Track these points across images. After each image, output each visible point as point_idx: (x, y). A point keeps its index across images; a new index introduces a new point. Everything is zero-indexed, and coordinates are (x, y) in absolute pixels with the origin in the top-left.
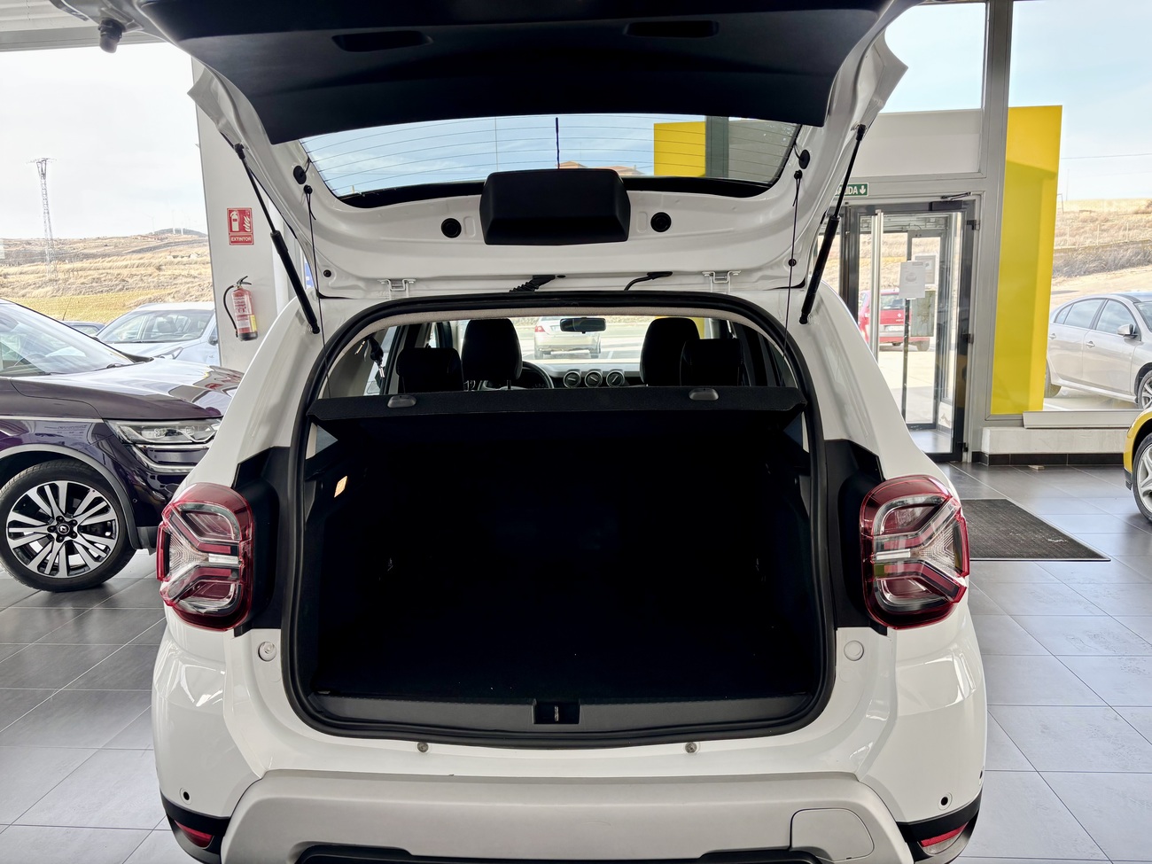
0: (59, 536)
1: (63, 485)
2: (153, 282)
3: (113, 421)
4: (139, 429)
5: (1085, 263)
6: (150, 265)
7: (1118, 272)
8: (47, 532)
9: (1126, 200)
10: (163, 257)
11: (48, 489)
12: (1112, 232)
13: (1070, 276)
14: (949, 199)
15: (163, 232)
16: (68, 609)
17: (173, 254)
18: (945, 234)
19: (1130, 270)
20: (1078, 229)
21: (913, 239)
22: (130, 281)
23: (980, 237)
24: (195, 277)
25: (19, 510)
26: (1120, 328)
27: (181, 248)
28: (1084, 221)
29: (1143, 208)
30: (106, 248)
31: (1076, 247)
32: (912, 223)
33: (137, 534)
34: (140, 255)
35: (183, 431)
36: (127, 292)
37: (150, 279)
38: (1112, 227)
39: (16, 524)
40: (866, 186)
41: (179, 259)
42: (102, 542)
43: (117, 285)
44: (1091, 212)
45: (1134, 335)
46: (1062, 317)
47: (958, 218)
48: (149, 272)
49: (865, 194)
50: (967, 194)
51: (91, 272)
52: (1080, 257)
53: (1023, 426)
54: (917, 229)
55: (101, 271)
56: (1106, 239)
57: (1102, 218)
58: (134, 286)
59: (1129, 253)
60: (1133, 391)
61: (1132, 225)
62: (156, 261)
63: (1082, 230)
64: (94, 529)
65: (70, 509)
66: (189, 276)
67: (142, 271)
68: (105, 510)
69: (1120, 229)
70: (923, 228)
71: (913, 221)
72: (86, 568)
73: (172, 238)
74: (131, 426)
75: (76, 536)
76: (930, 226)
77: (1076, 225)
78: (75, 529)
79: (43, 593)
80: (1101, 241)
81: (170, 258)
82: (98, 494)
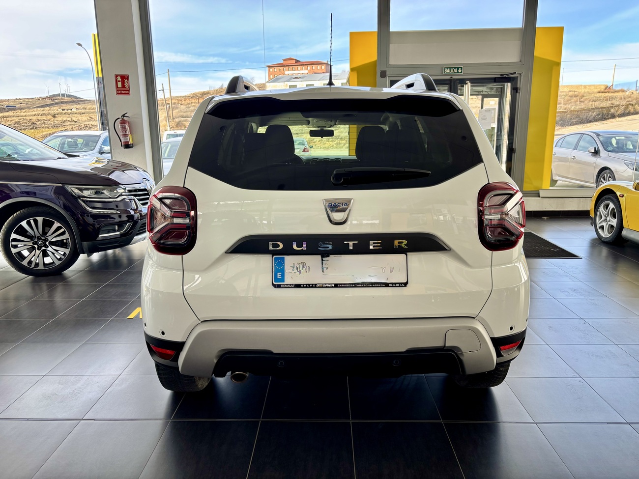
0: (38, 247)
1: (40, 220)
2: (51, 124)
3: (67, 185)
4: (81, 190)
5: (571, 119)
6: (48, 114)
7: (588, 125)
8: (32, 244)
9: (593, 85)
10: (55, 109)
11: (32, 221)
12: (586, 102)
13: (563, 126)
14: (505, 76)
15: (55, 96)
16: (44, 286)
17: (62, 108)
18: (501, 96)
19: (594, 123)
20: (568, 100)
21: (485, 99)
22: (38, 123)
23: (520, 96)
24: (76, 122)
25: (16, 233)
26: (589, 149)
27: (66, 105)
28: (571, 96)
29: (603, 90)
30: (21, 105)
31: (566, 110)
32: (484, 90)
33: (81, 246)
34: (42, 109)
35: (105, 192)
36: (36, 130)
37: (49, 123)
38: (586, 100)
39: (15, 240)
40: (461, 68)
41: (66, 111)
42: (61, 251)
43: (30, 126)
44: (575, 91)
45: (596, 153)
46: (559, 144)
47: (508, 86)
48: (48, 119)
49: (461, 72)
50: (514, 73)
51: (14, 118)
52: (568, 116)
53: (539, 196)
54: (486, 93)
55: (20, 118)
56: (583, 106)
57: (581, 95)
58: (40, 126)
59: (594, 114)
60: (595, 182)
61: (596, 99)
62: (52, 112)
63: (570, 101)
64: (57, 244)
65: (44, 233)
66: (72, 121)
67: (44, 117)
68: (63, 233)
69: (590, 101)
70: (489, 93)
71: (484, 89)
72: (54, 264)
73: (60, 99)
74: (77, 188)
75: (48, 247)
76: (493, 92)
77: (567, 98)
78: (47, 243)
79: (30, 277)
80: (580, 107)
81: (60, 111)
82: (59, 225)
